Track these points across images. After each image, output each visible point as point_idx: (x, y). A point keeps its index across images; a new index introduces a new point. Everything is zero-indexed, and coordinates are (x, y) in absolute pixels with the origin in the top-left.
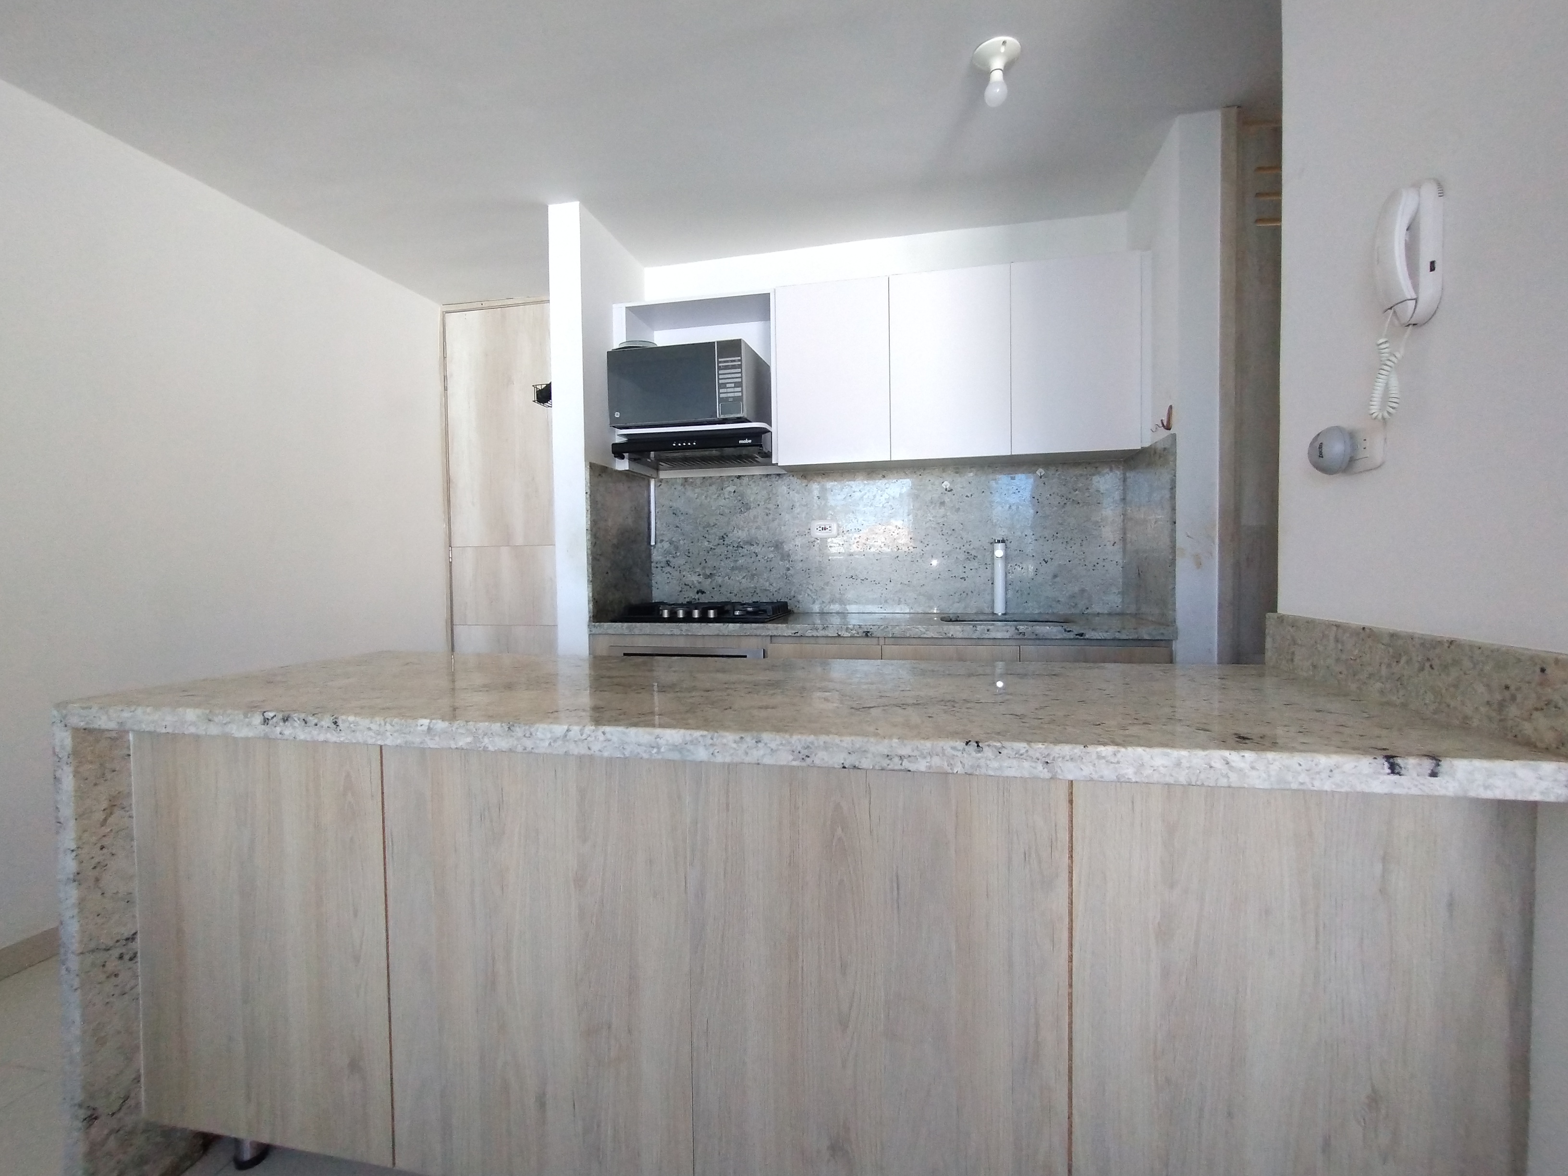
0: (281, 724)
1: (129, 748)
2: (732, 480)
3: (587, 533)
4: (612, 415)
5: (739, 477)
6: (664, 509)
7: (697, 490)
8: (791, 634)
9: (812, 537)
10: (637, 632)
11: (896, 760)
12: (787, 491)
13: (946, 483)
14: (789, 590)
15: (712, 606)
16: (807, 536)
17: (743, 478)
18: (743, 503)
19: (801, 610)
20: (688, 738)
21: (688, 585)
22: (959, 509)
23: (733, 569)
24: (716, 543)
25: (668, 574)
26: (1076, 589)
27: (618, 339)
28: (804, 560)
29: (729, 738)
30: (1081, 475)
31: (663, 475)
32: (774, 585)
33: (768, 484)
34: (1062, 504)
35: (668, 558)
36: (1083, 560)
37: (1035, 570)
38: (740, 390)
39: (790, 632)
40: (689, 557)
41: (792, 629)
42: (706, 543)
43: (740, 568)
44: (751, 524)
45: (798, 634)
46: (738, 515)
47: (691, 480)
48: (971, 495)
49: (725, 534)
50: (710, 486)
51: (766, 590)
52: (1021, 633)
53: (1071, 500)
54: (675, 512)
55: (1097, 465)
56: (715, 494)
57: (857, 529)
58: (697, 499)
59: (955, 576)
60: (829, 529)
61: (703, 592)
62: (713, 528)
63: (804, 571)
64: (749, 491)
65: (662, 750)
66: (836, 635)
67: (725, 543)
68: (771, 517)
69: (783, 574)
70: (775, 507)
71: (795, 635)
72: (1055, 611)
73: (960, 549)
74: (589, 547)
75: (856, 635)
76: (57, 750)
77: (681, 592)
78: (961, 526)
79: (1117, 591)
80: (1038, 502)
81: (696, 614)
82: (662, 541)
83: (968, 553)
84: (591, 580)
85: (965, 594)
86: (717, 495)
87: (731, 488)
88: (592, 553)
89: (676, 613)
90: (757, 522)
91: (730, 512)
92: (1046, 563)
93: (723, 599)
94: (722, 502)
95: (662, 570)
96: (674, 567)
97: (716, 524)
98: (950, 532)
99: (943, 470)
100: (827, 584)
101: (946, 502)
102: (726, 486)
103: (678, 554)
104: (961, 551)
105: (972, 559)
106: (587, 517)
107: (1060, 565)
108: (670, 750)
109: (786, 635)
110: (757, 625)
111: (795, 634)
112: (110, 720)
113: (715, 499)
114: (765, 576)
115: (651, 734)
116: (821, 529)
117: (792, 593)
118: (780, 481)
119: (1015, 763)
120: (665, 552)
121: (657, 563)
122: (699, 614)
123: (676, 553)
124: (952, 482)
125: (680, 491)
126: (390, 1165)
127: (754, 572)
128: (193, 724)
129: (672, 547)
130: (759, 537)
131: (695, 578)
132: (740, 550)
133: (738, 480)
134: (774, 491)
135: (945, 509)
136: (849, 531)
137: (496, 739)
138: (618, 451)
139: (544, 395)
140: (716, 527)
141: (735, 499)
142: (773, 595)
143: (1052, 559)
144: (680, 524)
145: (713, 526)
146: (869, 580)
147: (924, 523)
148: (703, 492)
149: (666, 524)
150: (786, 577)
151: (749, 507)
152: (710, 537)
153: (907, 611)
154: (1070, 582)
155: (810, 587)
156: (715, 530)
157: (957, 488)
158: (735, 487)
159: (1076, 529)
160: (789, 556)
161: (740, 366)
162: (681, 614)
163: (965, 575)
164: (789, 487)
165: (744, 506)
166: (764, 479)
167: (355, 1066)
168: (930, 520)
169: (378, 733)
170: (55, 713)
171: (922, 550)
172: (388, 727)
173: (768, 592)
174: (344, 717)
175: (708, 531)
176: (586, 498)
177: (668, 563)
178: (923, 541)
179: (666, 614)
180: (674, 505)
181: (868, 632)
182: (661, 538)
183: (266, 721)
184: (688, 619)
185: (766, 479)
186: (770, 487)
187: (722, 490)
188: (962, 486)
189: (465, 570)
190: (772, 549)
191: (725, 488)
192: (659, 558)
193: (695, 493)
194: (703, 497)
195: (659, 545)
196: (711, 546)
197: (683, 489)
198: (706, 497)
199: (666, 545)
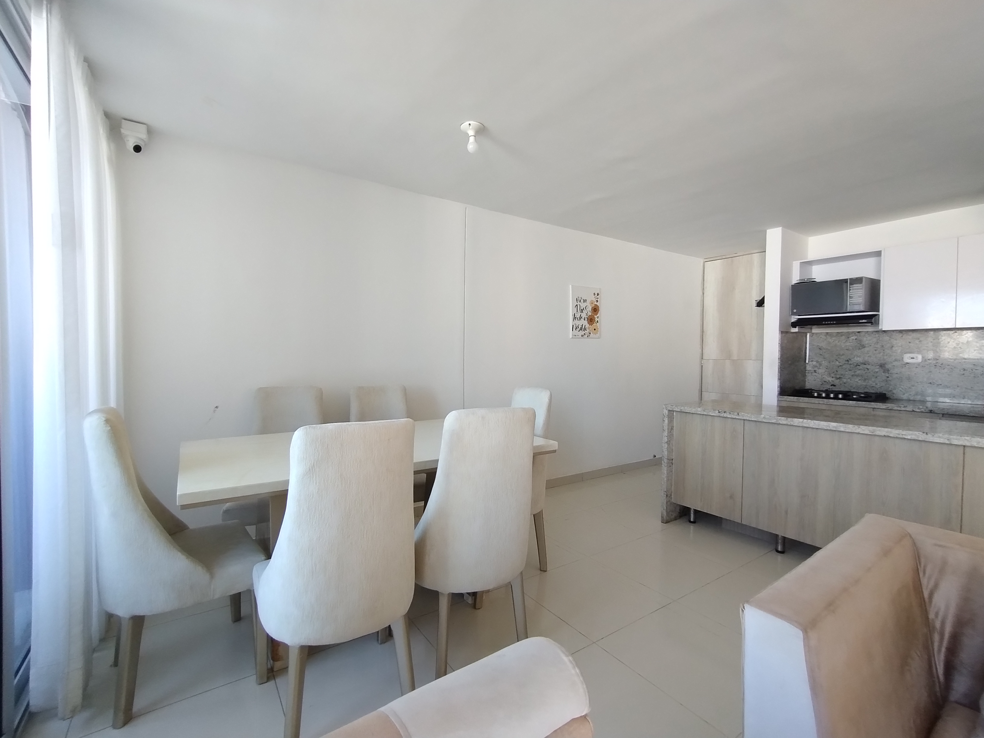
0: (723, 413)
1: (674, 416)
2: (855, 334)
4: (792, 310)
5: (859, 332)
6: (814, 346)
7: (834, 338)
9: (904, 362)
10: (801, 401)
11: (901, 435)
12: (889, 339)
14: (888, 387)
15: (840, 392)
16: (901, 361)
17: (861, 332)
18: (861, 345)
19: (895, 397)
20: (838, 425)
21: (826, 382)
23: (853, 376)
24: (843, 363)
25: (815, 376)
27: (795, 279)
28: (898, 373)
29: (851, 426)
31: (814, 330)
32: (878, 384)
33: (877, 335)
35: (815, 369)
38: (861, 299)
39: (884, 407)
40: (827, 369)
41: (886, 406)
42: (837, 363)
43: (858, 376)
44: (865, 355)
45: (889, 409)
46: (858, 350)
47: (830, 334)
49: (849, 359)
50: (841, 336)
54: (821, 348)
56: (844, 340)
57: (934, 359)
58: (833, 342)
60: (916, 358)
61: (835, 386)
63: (898, 379)
64: (865, 339)
65: (830, 427)
66: (912, 410)
67: (849, 363)
68: (878, 351)
69: (885, 379)
70: (881, 346)
74: (779, 365)
75: (924, 411)
76: (664, 414)
77: (822, 385)
81: (832, 396)
84: (779, 378)
86: (845, 341)
87: (854, 337)
88: (780, 368)
89: (821, 394)
90: (869, 354)
91: (853, 349)
93: (847, 390)
94: (848, 344)
95: (811, 374)
96: (818, 373)
97: (844, 354)
100: (913, 386)
103: (821, 367)
106: (779, 353)
108: (833, 427)
109: (881, 408)
110: (865, 402)
111: (887, 408)
112: (678, 409)
113: (844, 343)
114: (873, 380)
115: (827, 423)
116: (910, 358)
117: (890, 389)
119: (938, 439)
120: (814, 366)
121: (809, 371)
122: (833, 396)
126: (740, 522)
127: (866, 378)
128: (700, 411)
129: (818, 364)
130: (870, 361)
131: (830, 379)
132: (858, 367)
134: (881, 339)
136: (929, 360)
137: (783, 421)
138: (794, 325)
139: (761, 303)
141: (856, 342)
142: (878, 389)
144: (823, 353)
145: (842, 355)
148: (837, 339)
149: (815, 353)
150: (886, 381)
151: (865, 347)
152: (840, 360)
153: (970, 403)
155: (902, 387)
156: (843, 357)
158: (856, 337)
160: (888, 370)
161: (855, 289)
162: (824, 395)
166: (874, 333)
167: (731, 497)
169: (749, 417)
170: (664, 406)
172: (753, 416)
173: (874, 387)
174: (740, 413)
175: (839, 357)
176: (779, 346)
177: (815, 371)
179: (816, 395)
180: (820, 345)
181: (931, 410)
182: (811, 360)
183: (719, 412)
184: (828, 397)
189: (709, 368)
190: (878, 367)
191: (850, 337)
192: (810, 369)
193: (832, 340)
194: (837, 341)
195: (810, 363)
196: (840, 364)
197: (825, 338)
198: (839, 342)
199: (814, 363)
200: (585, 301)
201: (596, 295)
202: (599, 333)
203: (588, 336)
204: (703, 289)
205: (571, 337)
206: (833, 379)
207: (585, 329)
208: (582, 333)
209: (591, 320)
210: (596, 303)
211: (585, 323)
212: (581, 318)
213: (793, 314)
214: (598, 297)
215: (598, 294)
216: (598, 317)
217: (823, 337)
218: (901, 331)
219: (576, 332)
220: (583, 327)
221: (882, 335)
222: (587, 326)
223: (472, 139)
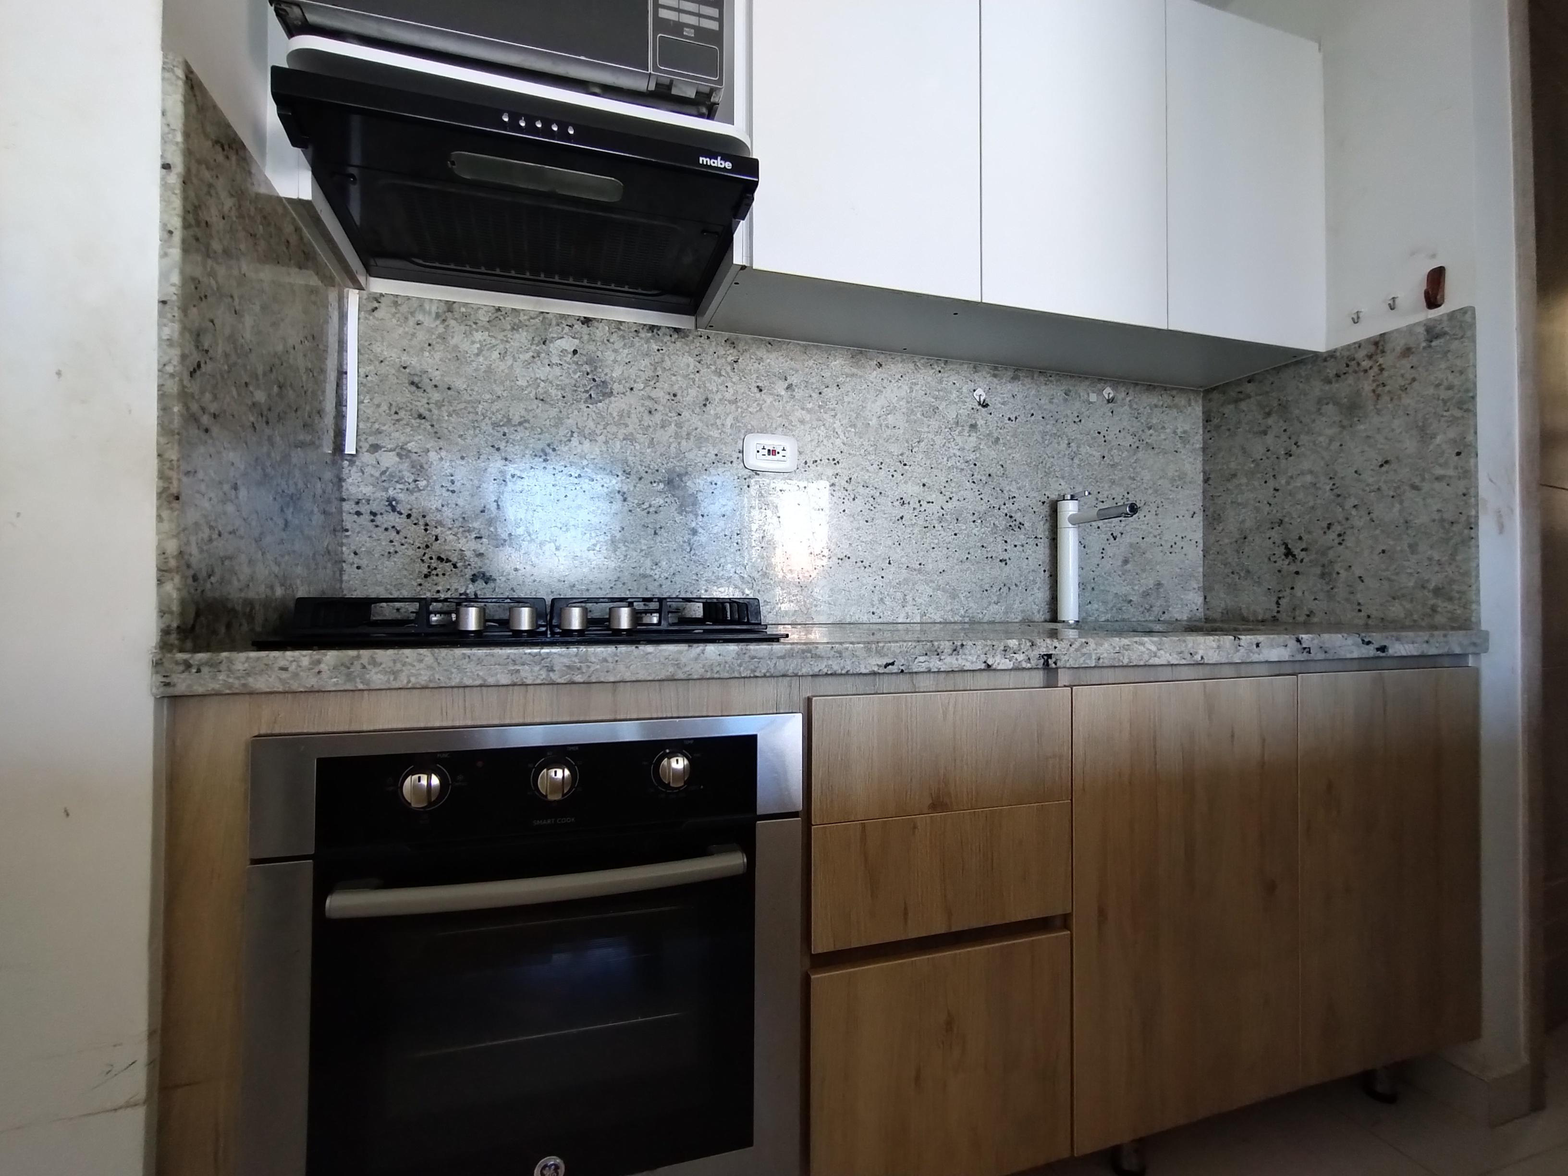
2: (570, 327)
3: (161, 315)
5: (587, 321)
6: (383, 369)
7: (478, 336)
8: (876, 669)
9: (746, 469)
12: (695, 366)
13: (979, 391)
14: (695, 577)
16: (734, 465)
17: (596, 324)
18: (594, 380)
21: (448, 561)
22: (998, 439)
25: (392, 534)
26: (1151, 583)
28: (728, 513)
30: (1156, 406)
31: (383, 287)
32: (664, 564)
34: (1134, 446)
35: (391, 492)
36: (1158, 537)
37: (1101, 551)
38: (717, 16)
40: (453, 492)
44: (613, 429)
46: (583, 406)
47: (463, 310)
48: (1016, 418)
49: (549, 445)
50: (513, 329)
51: (644, 576)
52: (1305, 648)
53: (1145, 442)
54: (416, 379)
55: (1174, 393)
56: (526, 352)
57: (831, 459)
58: (478, 355)
59: (992, 557)
60: (782, 453)
62: (519, 429)
63: (728, 537)
64: (609, 356)
66: (983, 666)
67: (549, 465)
68: (658, 418)
69: (684, 542)
70: (668, 397)
71: (886, 670)
72: (1126, 616)
73: (999, 509)
74: (170, 369)
75: (1024, 665)
77: (426, 576)
78: (1002, 469)
79: (1196, 586)
80: (1105, 441)
82: (376, 447)
83: (1011, 517)
85: (1006, 589)
87: (568, 344)
90: (627, 426)
91: (564, 397)
92: (1115, 539)
95: (373, 521)
96: (409, 516)
97: (526, 421)
98: (984, 478)
99: (975, 367)
101: (979, 426)
102: (555, 336)
103: (422, 484)
104: (999, 512)
105: (1017, 529)
106: (164, 255)
107: (1131, 545)
109: (864, 671)
111: (886, 666)
113: (527, 364)
114: (644, 544)
116: (766, 452)
117: (703, 584)
118: (678, 344)
121: (357, 503)
123: (415, 481)
124: (988, 391)
125: (430, 331)
129: (404, 465)
130: (630, 458)
133: (585, 326)
134: (667, 364)
135: (977, 437)
136: (816, 461)
140: (526, 428)
141: (574, 366)
142: (661, 586)
143: (1122, 534)
144: (430, 411)
145: (520, 424)
146: (853, 560)
147: (945, 459)
148: (493, 341)
150: (688, 550)
151: (608, 390)
152: (510, 449)
154: (1144, 571)
156: (522, 434)
157: (995, 401)
158: (577, 341)
159: (1150, 488)
160: (696, 504)
163: (1005, 556)
164: (698, 358)
165: (597, 386)
168: (955, 455)
171: (942, 509)
173: (650, 579)
175: (504, 435)
177: (392, 504)
178: (943, 490)
180: (415, 362)
181: (1050, 656)
182: (372, 440)
185: (650, 335)
186: (659, 355)
187: (544, 343)
188: (1002, 401)
190: (662, 486)
191: (553, 340)
192: (367, 490)
193: (473, 342)
194: (495, 355)
195: (367, 458)
197: (441, 329)
198: (503, 355)
199: (389, 460)
206: (482, 546)
221: (672, 346)
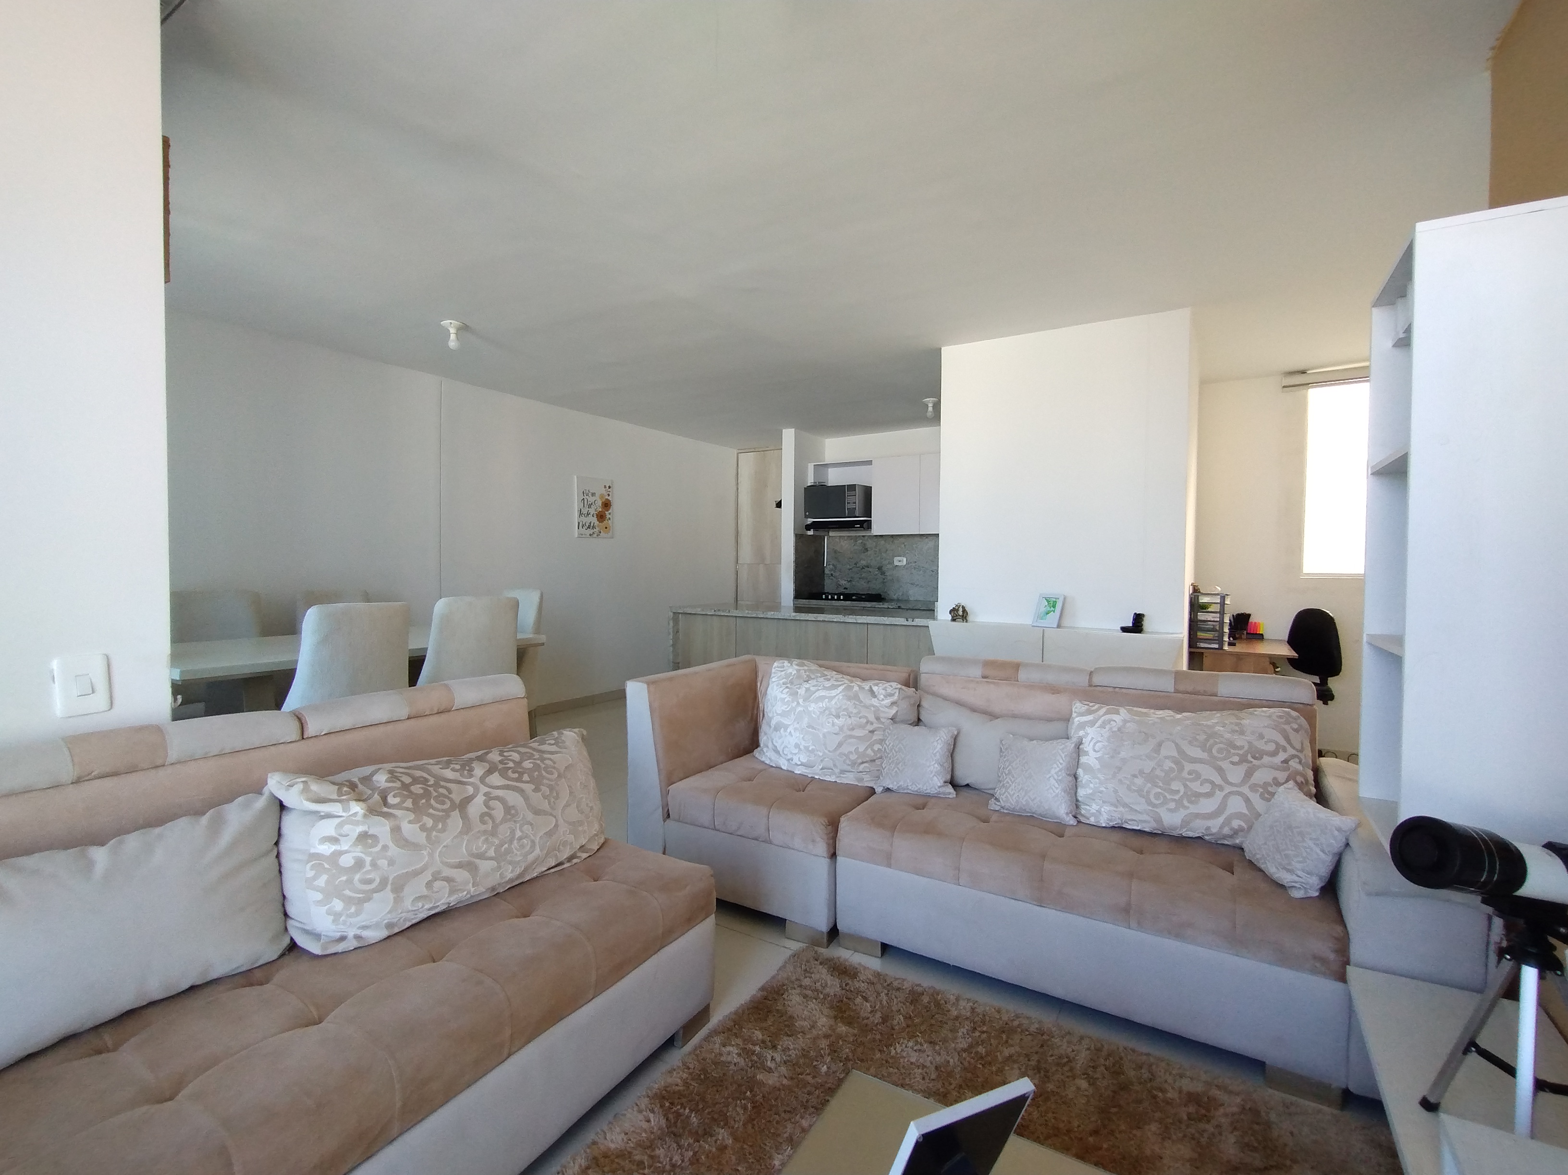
3: (793, 562)
4: (805, 513)
5: (863, 536)
6: (832, 550)
7: (845, 542)
12: (879, 543)
16: (892, 564)
17: (865, 537)
18: (865, 548)
19: (889, 596)
21: (842, 588)
23: (860, 579)
24: (853, 566)
25: (831, 580)
27: (810, 481)
28: (891, 575)
31: (831, 534)
32: (877, 585)
33: (873, 540)
35: (832, 573)
38: (859, 505)
40: (841, 572)
42: (848, 567)
43: (863, 578)
44: (868, 558)
46: (863, 554)
47: (843, 537)
49: (857, 562)
50: (851, 540)
54: (836, 551)
58: (845, 546)
61: (847, 589)
63: (890, 580)
68: (877, 555)
69: (882, 581)
70: (879, 550)
74: (794, 568)
77: (837, 588)
81: (836, 597)
82: (829, 565)
84: (794, 581)
86: (853, 544)
87: (861, 541)
88: (796, 571)
89: (828, 597)
90: (871, 557)
91: (859, 552)
94: (855, 547)
95: (829, 577)
96: (834, 577)
97: (853, 558)
100: (901, 586)
106: (794, 556)
112: (686, 610)
113: (853, 546)
114: (874, 582)
116: (898, 561)
117: (884, 589)
118: (881, 539)
120: (831, 570)
121: (827, 575)
127: (869, 580)
129: (833, 568)
130: (872, 564)
131: (843, 582)
132: (863, 570)
134: (875, 543)
138: (808, 528)
139: (779, 505)
141: (861, 546)
142: (877, 591)
144: (837, 557)
146: (919, 585)
149: (832, 557)
150: (883, 583)
151: (867, 550)
152: (851, 563)
155: (893, 587)
160: (884, 573)
161: (855, 495)
162: (830, 597)
164: (885, 541)
173: (875, 589)
175: (849, 561)
176: (794, 549)
177: (832, 575)
179: (824, 597)
180: (836, 548)
182: (829, 563)
184: (833, 599)
189: (744, 575)
190: (877, 570)
192: (828, 572)
194: (848, 545)
196: (851, 567)
197: (839, 541)
199: (831, 566)
200: (593, 494)
201: (608, 488)
202: (611, 532)
203: (597, 536)
204: (737, 484)
205: (577, 536)
206: (845, 582)
207: (594, 527)
208: (591, 531)
209: (601, 517)
210: (607, 497)
211: (594, 520)
212: (588, 514)
213: (806, 517)
214: (609, 490)
215: (609, 487)
216: (610, 514)
217: (837, 540)
218: (892, 536)
219: (583, 531)
220: (592, 525)
221: (876, 539)
222: (597, 523)
223: (453, 337)
